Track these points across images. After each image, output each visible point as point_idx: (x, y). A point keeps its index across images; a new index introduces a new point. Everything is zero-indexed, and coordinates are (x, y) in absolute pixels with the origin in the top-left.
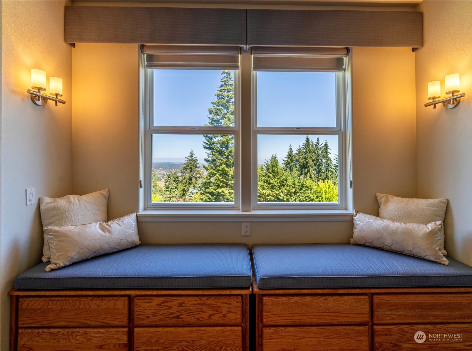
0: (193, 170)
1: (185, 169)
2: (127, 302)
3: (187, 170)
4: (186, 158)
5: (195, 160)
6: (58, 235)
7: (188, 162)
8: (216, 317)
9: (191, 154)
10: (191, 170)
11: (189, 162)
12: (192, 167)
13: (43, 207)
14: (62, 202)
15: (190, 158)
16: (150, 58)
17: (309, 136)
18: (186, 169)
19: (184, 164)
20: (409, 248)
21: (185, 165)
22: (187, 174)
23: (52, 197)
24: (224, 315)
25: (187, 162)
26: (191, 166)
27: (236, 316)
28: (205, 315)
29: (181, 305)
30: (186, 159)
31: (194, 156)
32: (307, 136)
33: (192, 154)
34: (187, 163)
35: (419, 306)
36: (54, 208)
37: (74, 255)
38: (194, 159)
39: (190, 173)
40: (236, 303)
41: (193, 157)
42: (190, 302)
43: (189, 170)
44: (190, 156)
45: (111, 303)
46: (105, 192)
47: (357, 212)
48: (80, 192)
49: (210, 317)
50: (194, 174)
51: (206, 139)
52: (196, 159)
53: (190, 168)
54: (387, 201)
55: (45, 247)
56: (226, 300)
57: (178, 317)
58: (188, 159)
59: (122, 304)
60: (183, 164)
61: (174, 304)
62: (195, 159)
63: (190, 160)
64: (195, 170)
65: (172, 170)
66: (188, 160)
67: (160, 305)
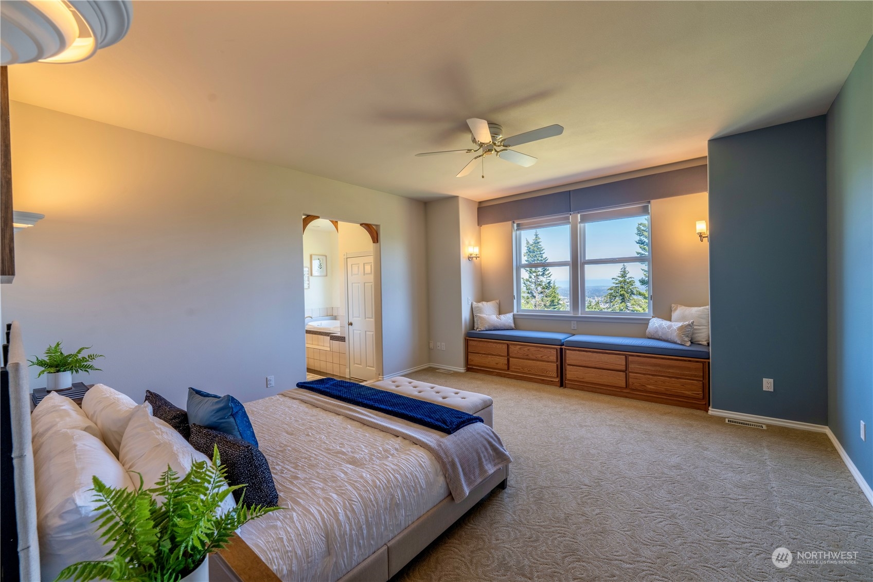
0: (627, 298)
1: (612, 297)
2: (507, 346)
3: (615, 299)
4: (613, 279)
5: (630, 282)
6: (480, 317)
7: (617, 285)
8: (544, 357)
9: (622, 273)
10: (623, 299)
11: (619, 285)
12: (625, 293)
13: (473, 306)
14: (480, 304)
15: (620, 279)
16: (518, 225)
17: (625, 264)
18: (614, 296)
19: (611, 289)
20: (669, 337)
21: (612, 291)
22: (616, 306)
23: (476, 302)
24: (548, 357)
25: (615, 285)
26: (622, 292)
27: (554, 358)
28: (540, 356)
29: (528, 350)
30: (614, 281)
31: (628, 276)
32: (623, 264)
33: (624, 272)
34: (616, 287)
35: (659, 365)
36: (478, 307)
37: (487, 326)
38: (627, 280)
39: (621, 303)
40: (554, 352)
41: (626, 276)
42: (533, 349)
43: (618, 299)
44: (620, 275)
45: (501, 346)
46: (498, 301)
47: (653, 317)
48: (487, 301)
49: (541, 357)
50: (629, 304)
51: (640, 247)
52: (632, 279)
53: (621, 295)
54: (676, 309)
55: (475, 324)
56: (549, 350)
57: (527, 355)
58: (616, 280)
59: (505, 347)
60: (609, 289)
61: (526, 349)
62: (630, 279)
63: (621, 282)
64: (631, 298)
65: (593, 299)
66: (617, 282)
67: (520, 349)
